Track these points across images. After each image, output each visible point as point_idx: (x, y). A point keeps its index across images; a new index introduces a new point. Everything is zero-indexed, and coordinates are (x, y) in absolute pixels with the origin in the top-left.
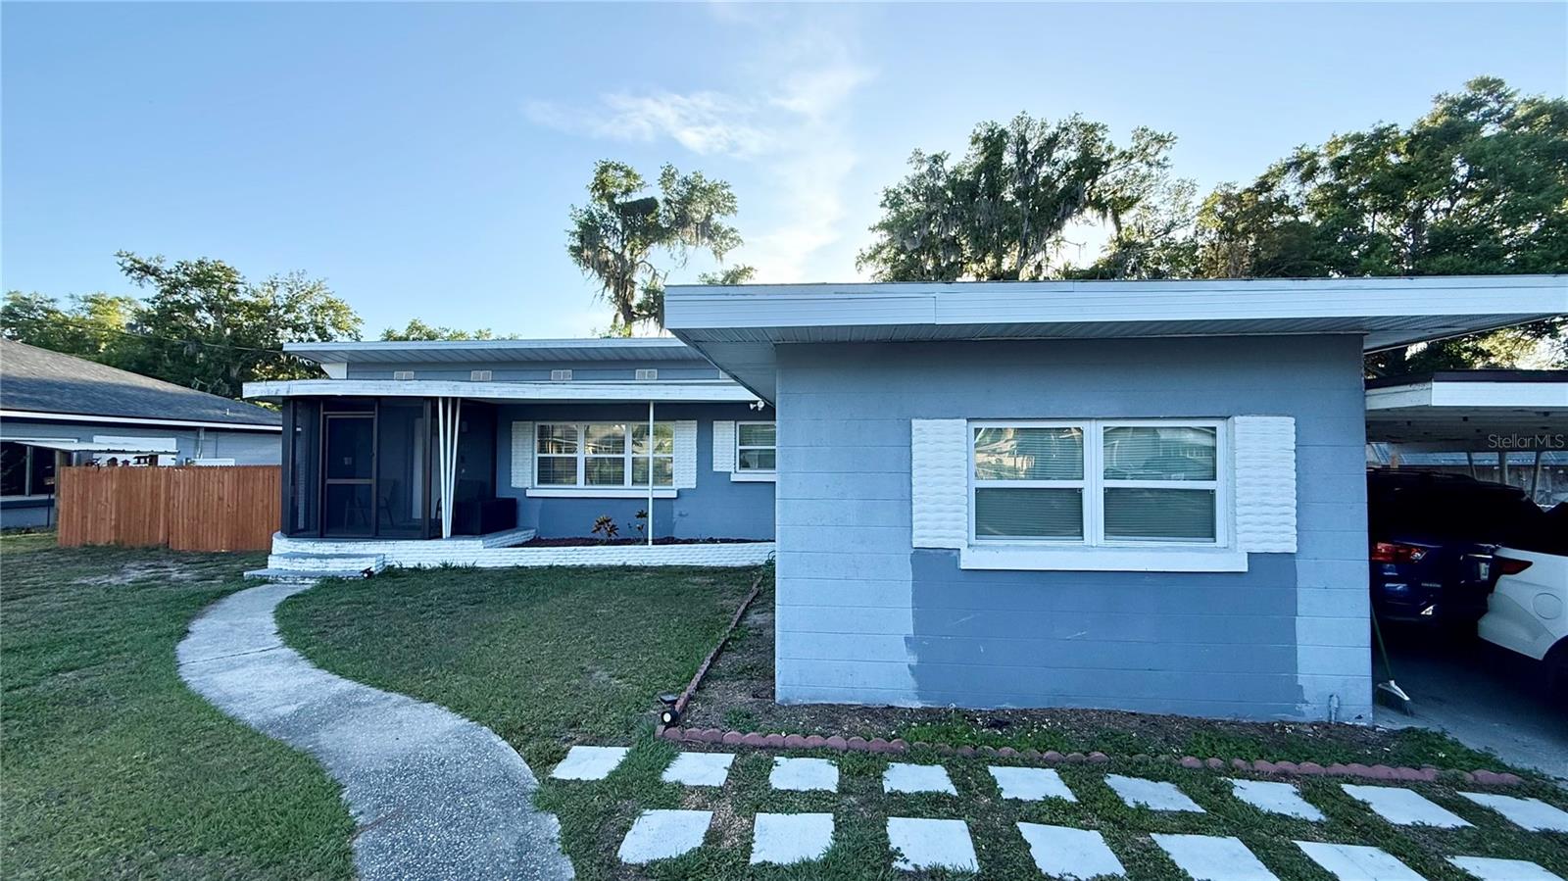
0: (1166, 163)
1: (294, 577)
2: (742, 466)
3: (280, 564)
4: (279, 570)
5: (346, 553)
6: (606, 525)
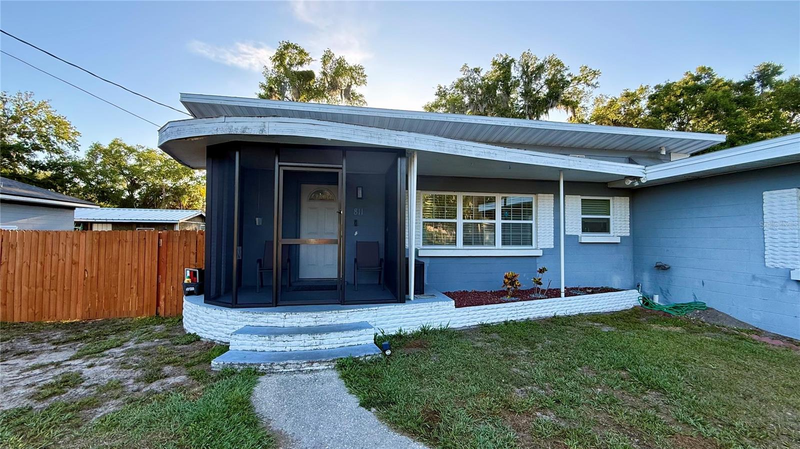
0: (597, 86)
1: (297, 364)
2: (583, 231)
3: (252, 345)
4: (252, 352)
5: (328, 324)
6: (512, 280)
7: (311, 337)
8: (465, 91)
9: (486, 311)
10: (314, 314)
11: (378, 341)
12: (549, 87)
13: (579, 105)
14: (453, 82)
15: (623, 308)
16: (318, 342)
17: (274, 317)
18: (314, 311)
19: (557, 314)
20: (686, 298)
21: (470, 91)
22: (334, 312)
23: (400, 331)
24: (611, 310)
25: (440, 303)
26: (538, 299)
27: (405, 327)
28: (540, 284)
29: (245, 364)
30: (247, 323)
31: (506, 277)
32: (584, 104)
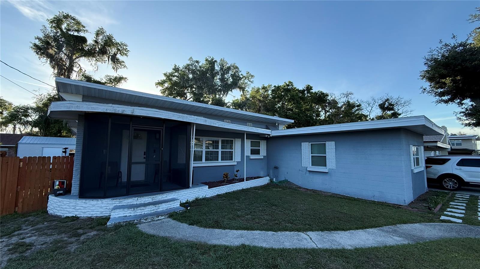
0: (253, 82)
1: (152, 218)
2: (251, 154)
3: (124, 214)
4: (124, 217)
5: (158, 200)
6: (226, 176)
7: (154, 206)
8: (190, 71)
9: (219, 189)
10: (152, 197)
11: (182, 205)
12: (233, 78)
13: (245, 89)
14: (184, 65)
15: (264, 184)
16: (157, 208)
17: (131, 200)
18: (152, 195)
19: (243, 188)
20: (282, 178)
21: (193, 72)
22: (161, 195)
23: (187, 200)
24: (260, 185)
25: (203, 187)
26: (236, 183)
27: (189, 199)
28: (237, 176)
29: (127, 221)
30: (115, 205)
31: (224, 174)
32: (247, 89)
